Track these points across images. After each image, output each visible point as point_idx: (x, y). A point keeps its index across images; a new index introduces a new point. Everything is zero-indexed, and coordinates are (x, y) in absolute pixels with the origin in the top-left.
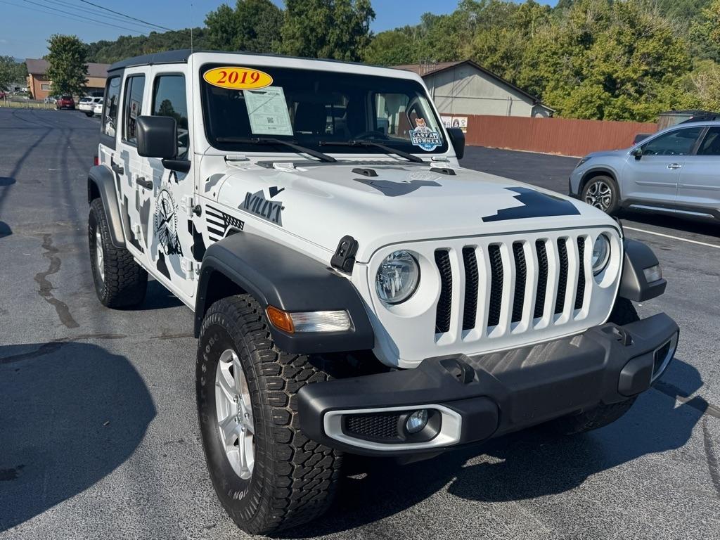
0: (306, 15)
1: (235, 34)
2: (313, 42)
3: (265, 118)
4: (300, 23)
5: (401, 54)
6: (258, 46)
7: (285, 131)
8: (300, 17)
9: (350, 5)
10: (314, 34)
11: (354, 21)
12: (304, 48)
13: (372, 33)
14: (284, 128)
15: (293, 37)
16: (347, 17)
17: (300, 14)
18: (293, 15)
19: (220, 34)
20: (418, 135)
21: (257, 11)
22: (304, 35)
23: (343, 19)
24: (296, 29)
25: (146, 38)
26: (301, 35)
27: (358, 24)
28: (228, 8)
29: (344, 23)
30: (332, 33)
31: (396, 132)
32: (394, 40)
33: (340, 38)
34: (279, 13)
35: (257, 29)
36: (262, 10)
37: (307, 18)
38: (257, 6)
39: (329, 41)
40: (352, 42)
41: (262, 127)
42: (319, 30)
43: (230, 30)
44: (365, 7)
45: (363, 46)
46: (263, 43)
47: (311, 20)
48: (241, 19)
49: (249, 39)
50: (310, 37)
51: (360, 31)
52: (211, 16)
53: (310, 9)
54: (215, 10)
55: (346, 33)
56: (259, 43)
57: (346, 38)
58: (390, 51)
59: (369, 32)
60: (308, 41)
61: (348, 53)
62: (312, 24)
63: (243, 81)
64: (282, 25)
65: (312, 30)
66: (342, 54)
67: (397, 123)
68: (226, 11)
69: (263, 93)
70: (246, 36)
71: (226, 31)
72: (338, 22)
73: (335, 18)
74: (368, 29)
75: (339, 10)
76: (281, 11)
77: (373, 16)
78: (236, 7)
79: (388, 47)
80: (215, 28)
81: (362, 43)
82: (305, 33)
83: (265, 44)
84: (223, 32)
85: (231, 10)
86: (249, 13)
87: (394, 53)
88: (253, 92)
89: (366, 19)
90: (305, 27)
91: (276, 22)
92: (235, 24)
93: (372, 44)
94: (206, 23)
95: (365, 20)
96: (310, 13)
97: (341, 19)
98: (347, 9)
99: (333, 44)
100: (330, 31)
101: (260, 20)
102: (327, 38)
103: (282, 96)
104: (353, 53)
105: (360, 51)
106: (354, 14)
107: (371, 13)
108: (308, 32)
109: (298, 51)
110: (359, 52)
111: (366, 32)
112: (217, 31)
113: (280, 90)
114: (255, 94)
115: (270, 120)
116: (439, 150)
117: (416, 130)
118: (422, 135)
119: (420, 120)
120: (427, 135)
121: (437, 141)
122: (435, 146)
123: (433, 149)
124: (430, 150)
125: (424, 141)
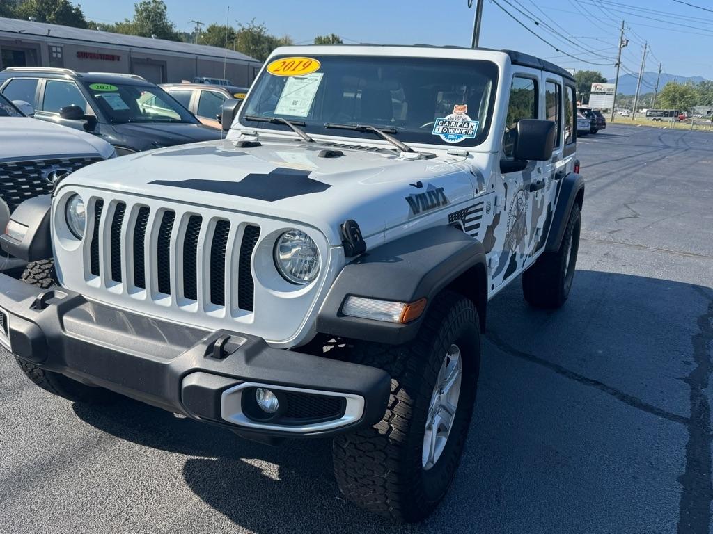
3: (292, 101)
7: (302, 113)
14: (303, 110)
20: (447, 123)
41: (284, 109)
63: (293, 70)
69: (304, 79)
88: (296, 78)
103: (319, 82)
113: (320, 75)
114: (297, 80)
115: (295, 103)
116: (467, 143)
117: (447, 118)
118: (453, 124)
119: (462, 106)
120: (459, 124)
121: (470, 132)
122: (464, 138)
123: (459, 141)
124: (453, 142)
125: (451, 131)
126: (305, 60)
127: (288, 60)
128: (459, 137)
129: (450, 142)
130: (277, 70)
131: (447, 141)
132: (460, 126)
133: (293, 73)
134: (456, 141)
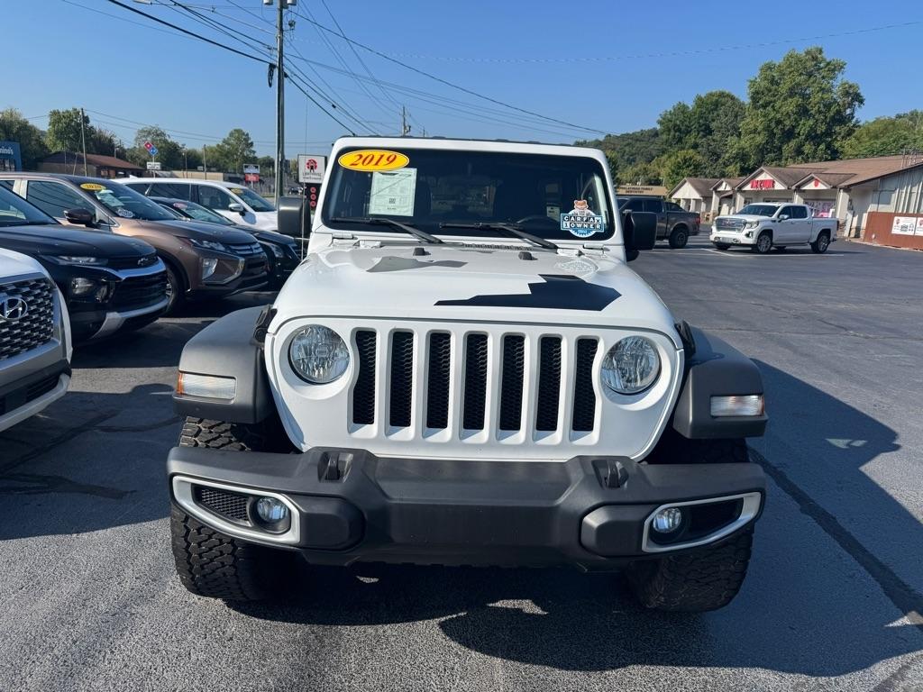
0: (773, 107)
1: (688, 132)
2: (777, 136)
3: (388, 199)
4: (764, 116)
5: (894, 145)
6: (712, 144)
7: (405, 212)
8: (765, 109)
9: (831, 92)
10: (780, 127)
11: (834, 109)
12: (767, 143)
13: (857, 122)
14: (405, 209)
15: (755, 131)
16: (825, 106)
17: (764, 106)
18: (756, 108)
19: (672, 133)
20: (573, 218)
21: (717, 106)
22: (767, 128)
23: (819, 107)
24: (759, 123)
25: (600, 142)
26: (764, 129)
27: (839, 112)
28: (684, 105)
29: (820, 112)
30: (804, 124)
31: (862, 236)
32: (886, 129)
33: (813, 129)
34: (741, 106)
35: (713, 125)
36: (722, 105)
37: (774, 110)
38: (717, 101)
39: (799, 134)
40: (829, 133)
41: (381, 208)
42: (787, 123)
43: (683, 128)
44: (851, 91)
45: (843, 138)
46: (719, 139)
47: (778, 112)
48: (697, 116)
49: (704, 136)
50: (775, 131)
51: (840, 119)
52: (666, 115)
53: (779, 99)
54: (670, 109)
55: (822, 123)
56: (714, 140)
57: (822, 128)
58: (879, 142)
59: (854, 120)
60: (772, 135)
61: (822, 146)
62: (778, 116)
63: (376, 164)
64: (743, 119)
65: (779, 122)
66: (814, 147)
67: (864, 225)
68: (682, 109)
69: (394, 174)
70: (701, 133)
71: (679, 130)
72: (813, 112)
73: (809, 107)
74: (853, 117)
75: (815, 99)
76: (743, 104)
77: (861, 102)
78: (693, 104)
79: (876, 137)
80: (668, 127)
81: (842, 134)
82: (769, 126)
83: (721, 141)
84: (676, 132)
85: (688, 108)
86: (707, 109)
87: (883, 143)
88: (383, 174)
89: (850, 105)
90: (769, 120)
91: (736, 116)
92: (690, 122)
93: (855, 134)
94: (660, 122)
95: (849, 107)
96: (777, 105)
97: (817, 108)
98: (825, 96)
99: (803, 137)
100: (801, 123)
101: (718, 115)
102: (797, 131)
103: (414, 178)
104: (829, 146)
105: (839, 143)
106: (835, 101)
107: (858, 98)
108: (773, 125)
109: (758, 146)
110: (837, 145)
111: (850, 121)
112: (669, 131)
113: (413, 171)
114: (385, 176)
115: (392, 201)
116: (597, 237)
117: (571, 213)
118: (579, 219)
119: (582, 202)
120: (585, 219)
121: (598, 227)
122: (594, 232)
123: (590, 235)
124: (584, 236)
125: (579, 225)
126: (387, 154)
127: (365, 153)
128: (589, 232)
129: (581, 236)
130: (353, 164)
131: (578, 235)
132: (586, 221)
133: (376, 167)
134: (587, 236)
